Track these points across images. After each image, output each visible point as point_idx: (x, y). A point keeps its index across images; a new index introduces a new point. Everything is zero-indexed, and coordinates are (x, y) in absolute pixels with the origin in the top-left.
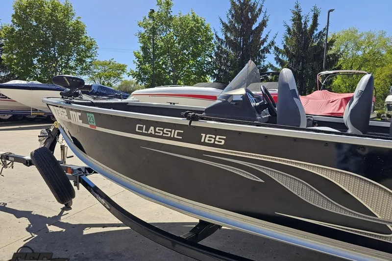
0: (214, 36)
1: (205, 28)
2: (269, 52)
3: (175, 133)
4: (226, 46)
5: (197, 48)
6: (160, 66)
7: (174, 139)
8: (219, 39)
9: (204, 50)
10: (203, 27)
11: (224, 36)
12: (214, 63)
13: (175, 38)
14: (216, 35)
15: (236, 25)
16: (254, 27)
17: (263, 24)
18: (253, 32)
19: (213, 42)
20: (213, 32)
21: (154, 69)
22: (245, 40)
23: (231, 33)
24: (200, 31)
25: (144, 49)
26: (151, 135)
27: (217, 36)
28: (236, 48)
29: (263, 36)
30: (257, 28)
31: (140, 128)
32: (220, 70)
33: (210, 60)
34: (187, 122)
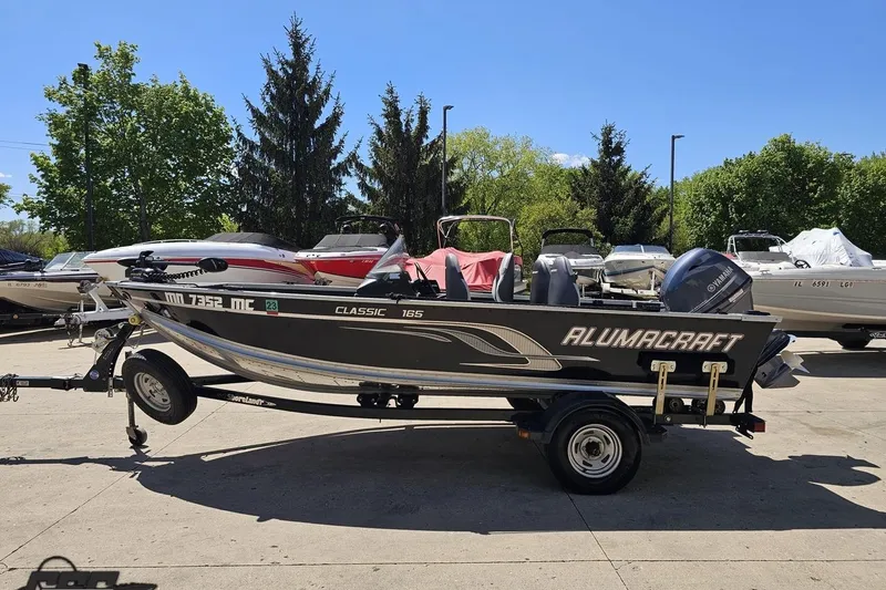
0: (235, 134)
1: (215, 115)
2: (349, 174)
3: (378, 312)
4: (262, 156)
5: (196, 155)
6: (105, 192)
7: (377, 317)
8: (245, 141)
9: (213, 160)
10: (210, 114)
11: (258, 137)
12: (236, 189)
13: (143, 130)
14: (238, 131)
15: (280, 115)
16: (317, 124)
17: (334, 120)
18: (315, 133)
19: (232, 144)
20: (231, 125)
21: (90, 197)
22: (301, 148)
23: (271, 130)
24: (205, 122)
25: (63, 149)
26: (353, 315)
27: (239, 134)
28: (284, 162)
29: (335, 143)
30: (322, 126)
31: (343, 310)
32: (251, 204)
33: (229, 183)
34: (394, 302)
